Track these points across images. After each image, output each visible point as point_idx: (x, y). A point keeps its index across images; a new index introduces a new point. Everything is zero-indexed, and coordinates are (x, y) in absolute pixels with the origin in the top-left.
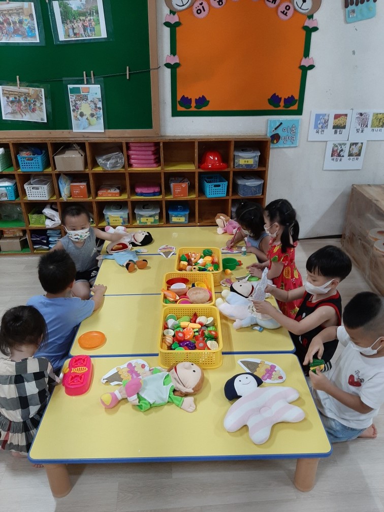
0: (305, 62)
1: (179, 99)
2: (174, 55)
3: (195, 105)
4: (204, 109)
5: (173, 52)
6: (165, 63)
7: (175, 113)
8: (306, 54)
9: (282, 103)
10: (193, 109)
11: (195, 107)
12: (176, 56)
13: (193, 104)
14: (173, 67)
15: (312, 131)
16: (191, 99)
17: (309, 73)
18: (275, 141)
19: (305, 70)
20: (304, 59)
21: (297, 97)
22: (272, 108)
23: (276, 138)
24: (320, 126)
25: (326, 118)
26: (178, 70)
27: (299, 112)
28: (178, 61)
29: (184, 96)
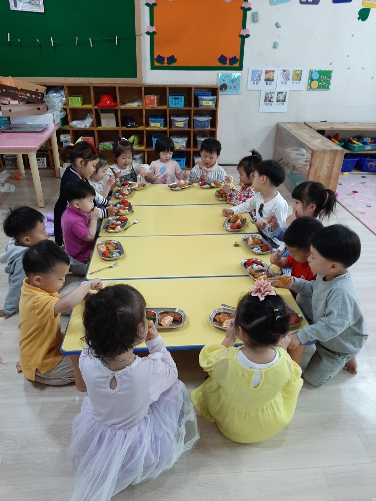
0: (243, 33)
1: (155, 57)
2: (152, 26)
3: (167, 62)
4: (173, 65)
5: (152, 24)
6: (146, 31)
7: (153, 67)
8: (244, 26)
9: (228, 62)
10: (165, 64)
12: (154, 27)
14: (152, 35)
15: (250, 82)
16: (164, 58)
17: (246, 40)
18: (224, 89)
19: (243, 38)
20: (242, 30)
21: (238, 57)
22: (220, 65)
23: (224, 87)
24: (255, 79)
25: (260, 73)
26: (155, 36)
27: (240, 68)
28: (155, 31)
29: (159, 55)
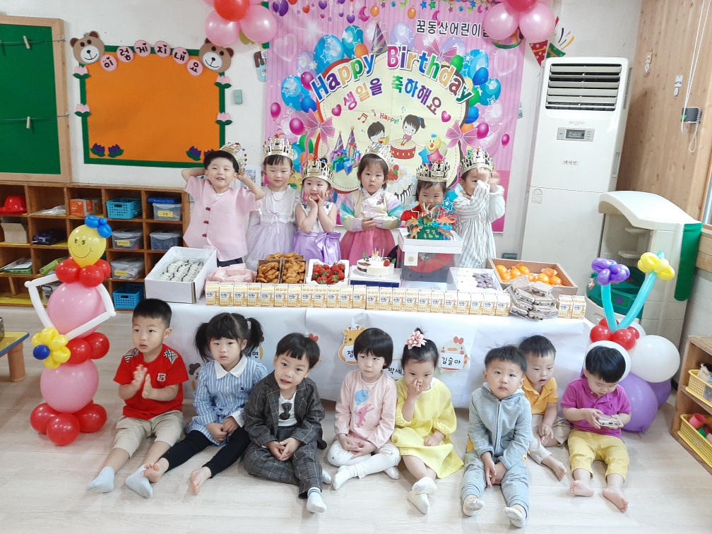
0: (221, 117)
1: (91, 146)
2: (85, 104)
4: (118, 158)
5: (83, 101)
6: (75, 111)
7: (88, 160)
8: (222, 109)
10: (106, 157)
11: (109, 155)
12: (87, 105)
13: (107, 152)
14: (84, 116)
16: (104, 147)
17: (227, 128)
19: (223, 125)
20: (219, 114)
22: (190, 160)
25: (252, 174)
26: (89, 119)
28: (88, 111)
29: (96, 145)
